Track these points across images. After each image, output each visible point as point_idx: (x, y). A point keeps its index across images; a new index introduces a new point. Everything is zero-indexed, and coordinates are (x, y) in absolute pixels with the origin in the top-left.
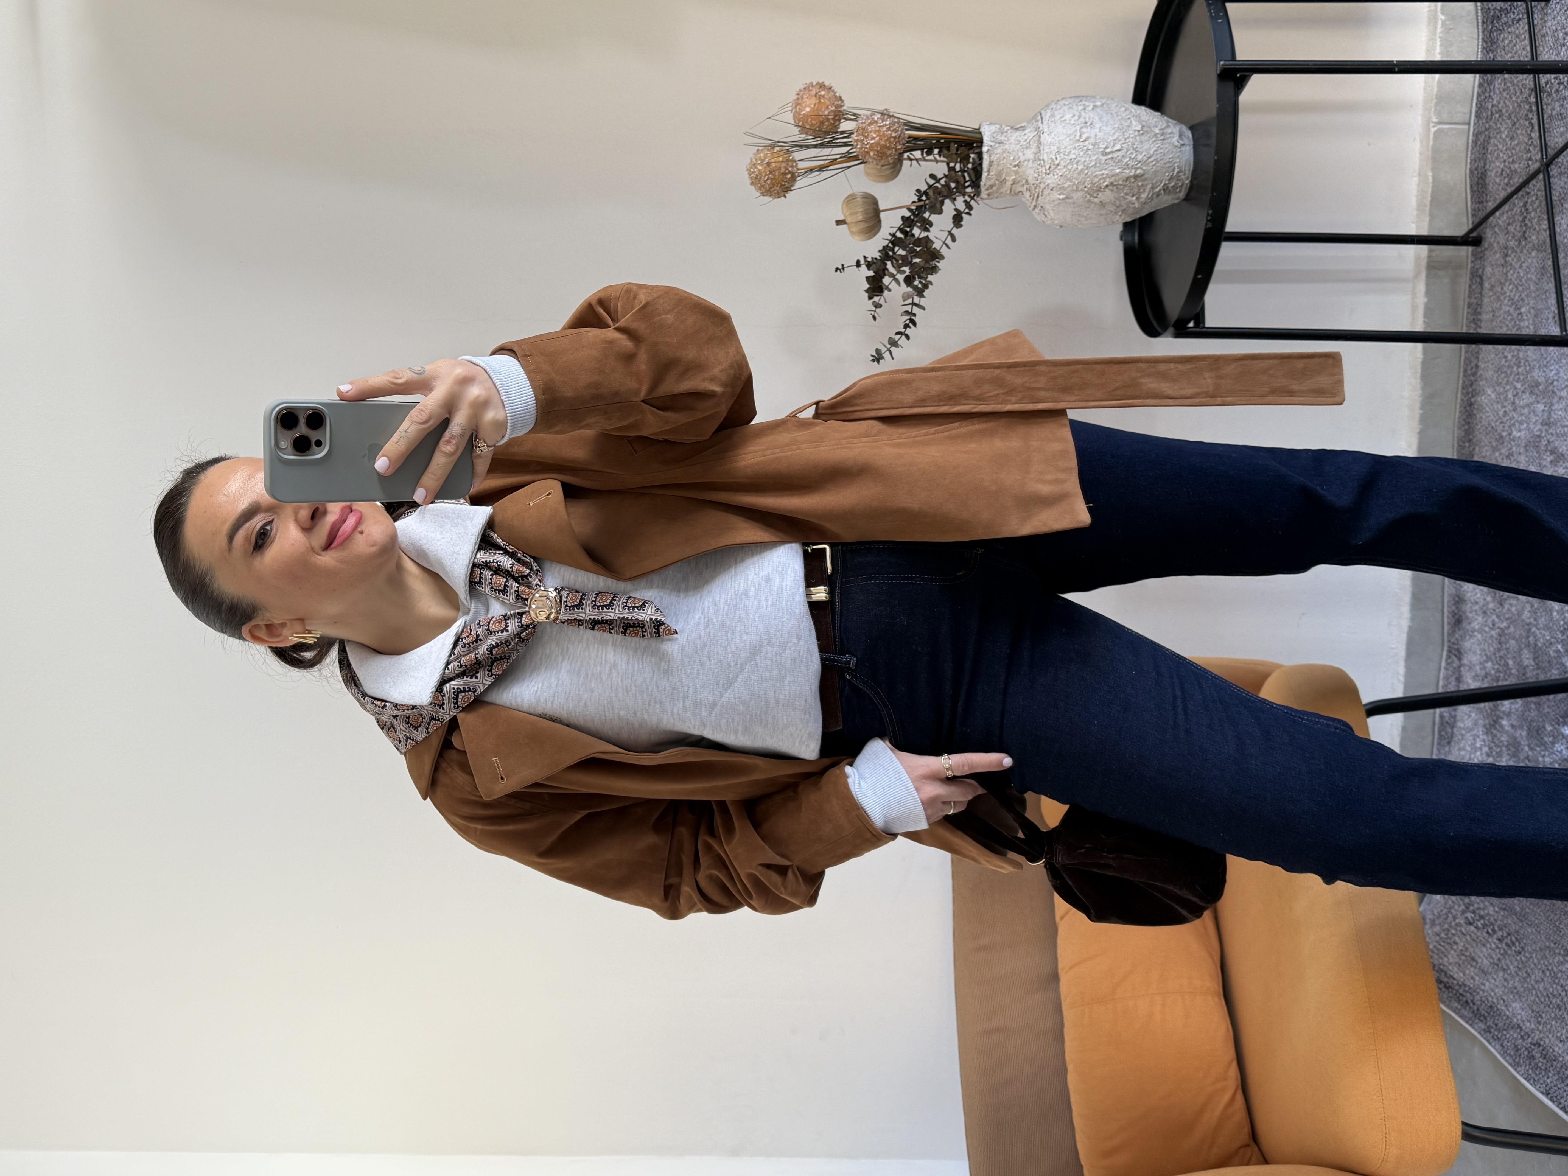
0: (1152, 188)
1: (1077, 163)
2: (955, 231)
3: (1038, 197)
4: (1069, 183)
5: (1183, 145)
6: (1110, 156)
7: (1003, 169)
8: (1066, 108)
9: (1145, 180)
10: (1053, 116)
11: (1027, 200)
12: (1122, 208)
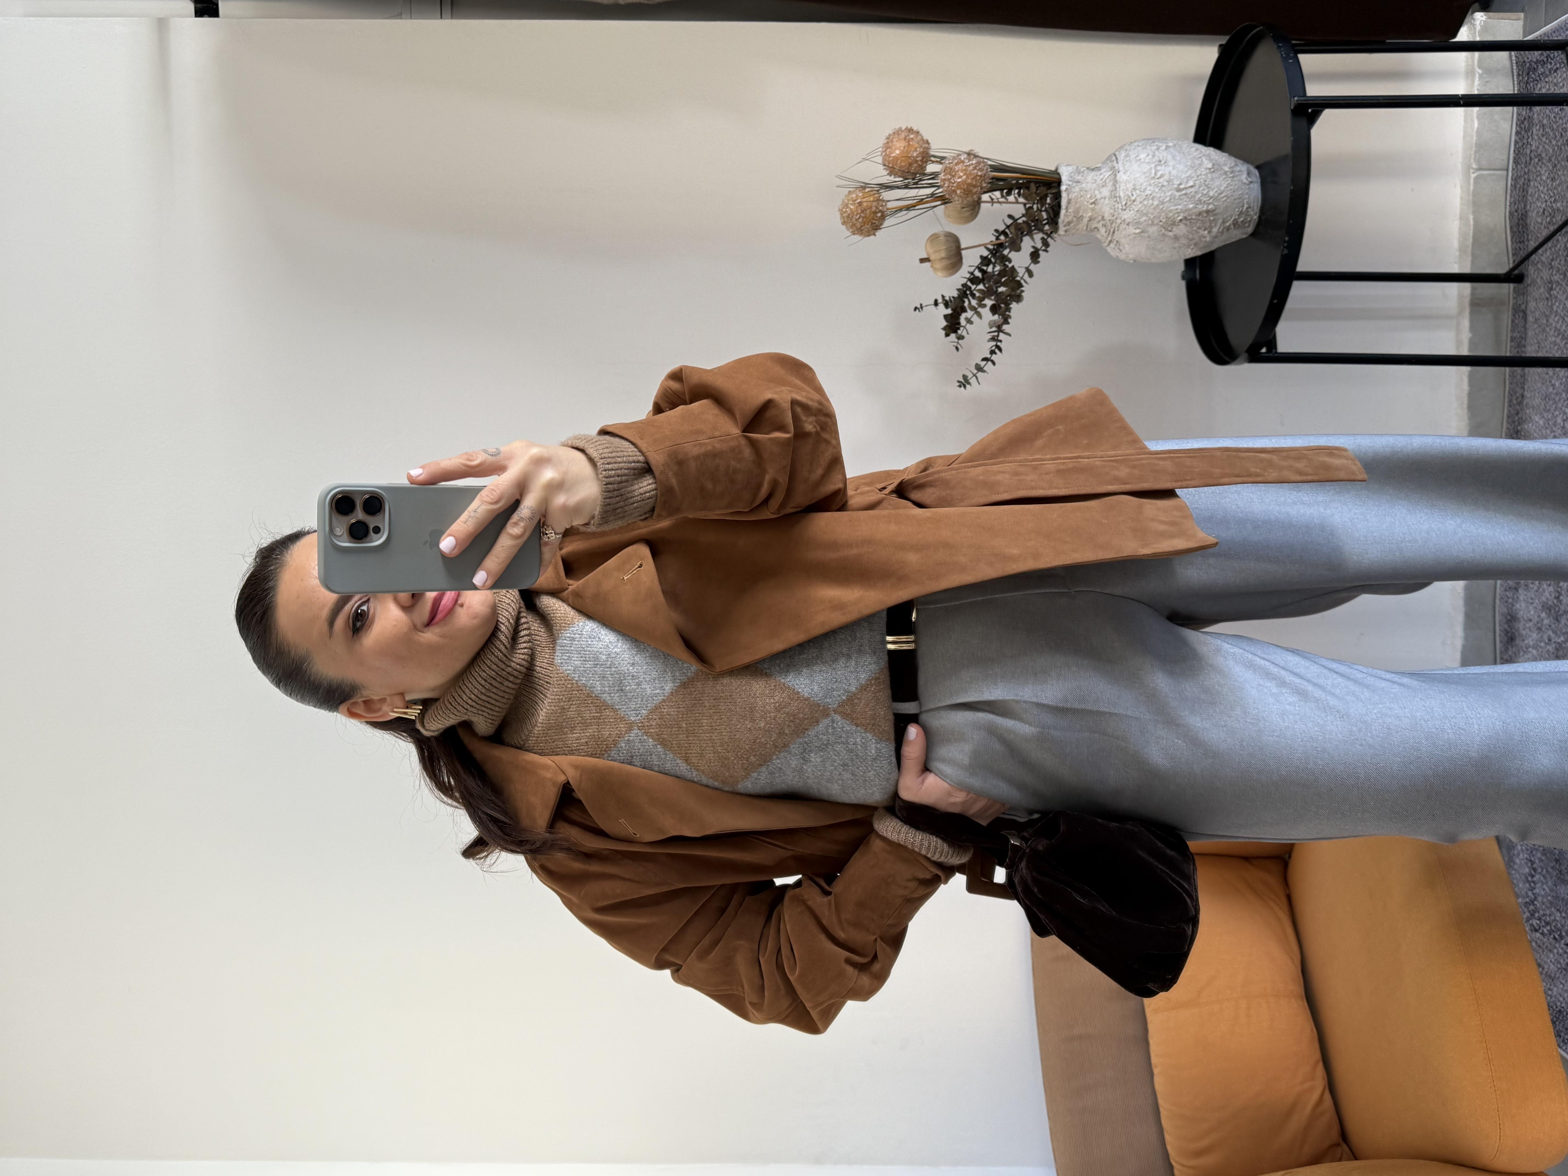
0: (1224, 222)
1: (1153, 199)
2: (1033, 267)
3: (1114, 232)
4: (1144, 218)
5: (1251, 182)
6: (1184, 192)
7: (1080, 207)
8: (1140, 149)
9: (1215, 215)
10: (1127, 156)
11: (1103, 236)
12: (1194, 241)
